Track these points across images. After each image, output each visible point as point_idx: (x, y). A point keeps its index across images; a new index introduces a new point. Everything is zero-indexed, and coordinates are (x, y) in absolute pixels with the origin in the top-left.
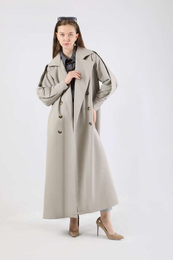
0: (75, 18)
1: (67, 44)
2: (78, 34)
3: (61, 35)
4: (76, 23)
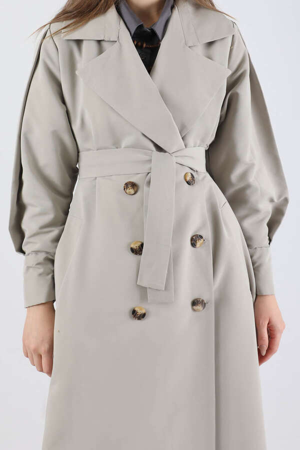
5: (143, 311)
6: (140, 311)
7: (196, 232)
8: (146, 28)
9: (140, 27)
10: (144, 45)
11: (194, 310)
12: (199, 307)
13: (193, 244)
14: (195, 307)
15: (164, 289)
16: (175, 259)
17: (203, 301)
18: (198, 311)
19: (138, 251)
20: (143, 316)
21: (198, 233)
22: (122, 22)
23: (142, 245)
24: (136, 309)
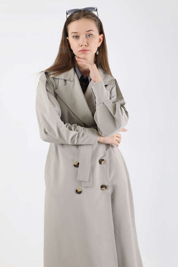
0: (93, 9)
1: (84, 51)
2: (102, 35)
3: (73, 37)
4: (97, 18)
5: (80, 190)
6: (79, 190)
7: (101, 158)
8: (85, 77)
9: (82, 76)
10: (83, 84)
11: (102, 190)
12: (104, 188)
13: (100, 163)
14: (102, 189)
15: (88, 181)
16: (93, 169)
17: (105, 186)
18: (103, 190)
19: (77, 166)
20: (80, 193)
21: (102, 159)
22: (76, 74)
23: (78, 163)
24: (77, 189)
